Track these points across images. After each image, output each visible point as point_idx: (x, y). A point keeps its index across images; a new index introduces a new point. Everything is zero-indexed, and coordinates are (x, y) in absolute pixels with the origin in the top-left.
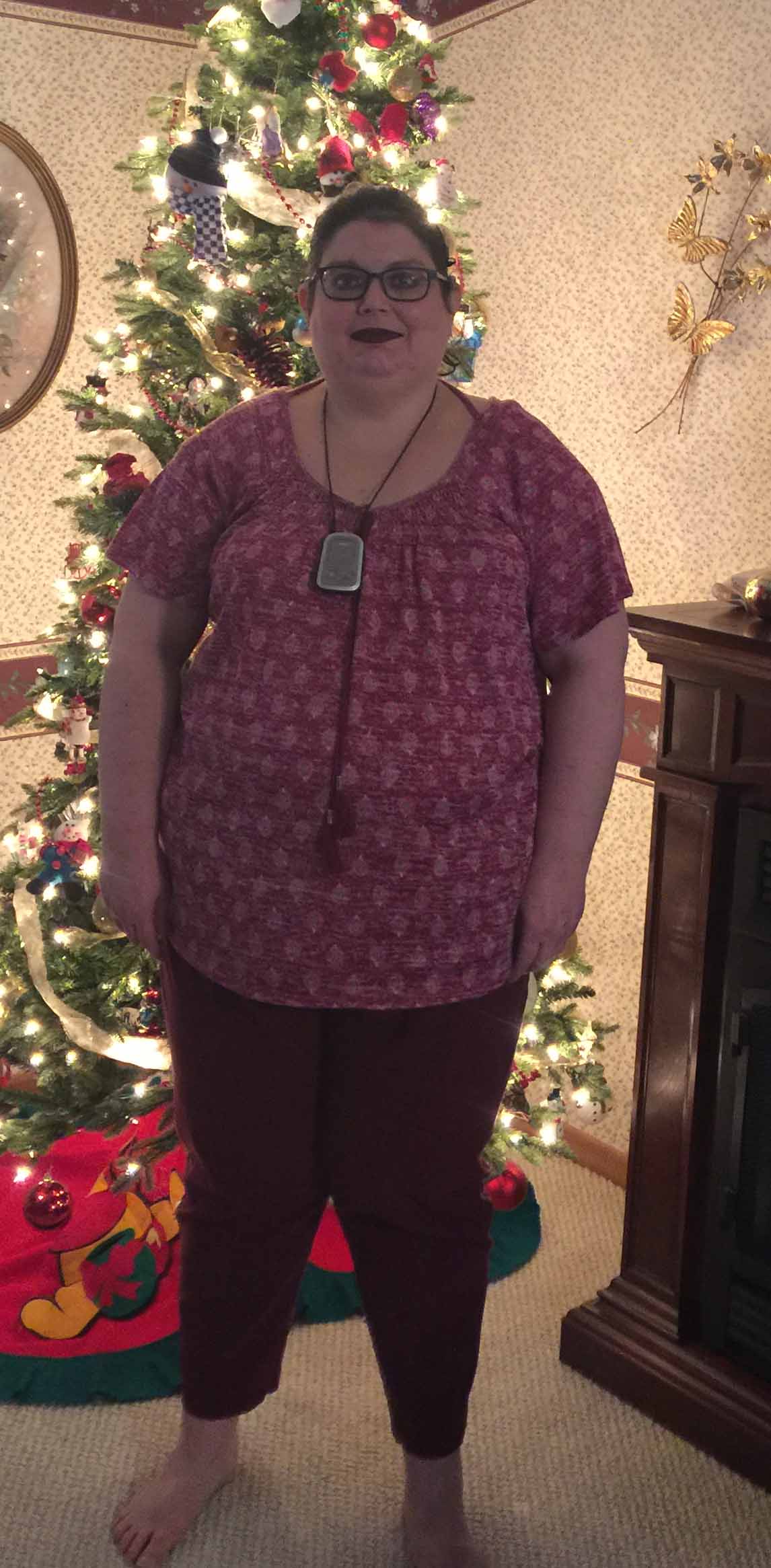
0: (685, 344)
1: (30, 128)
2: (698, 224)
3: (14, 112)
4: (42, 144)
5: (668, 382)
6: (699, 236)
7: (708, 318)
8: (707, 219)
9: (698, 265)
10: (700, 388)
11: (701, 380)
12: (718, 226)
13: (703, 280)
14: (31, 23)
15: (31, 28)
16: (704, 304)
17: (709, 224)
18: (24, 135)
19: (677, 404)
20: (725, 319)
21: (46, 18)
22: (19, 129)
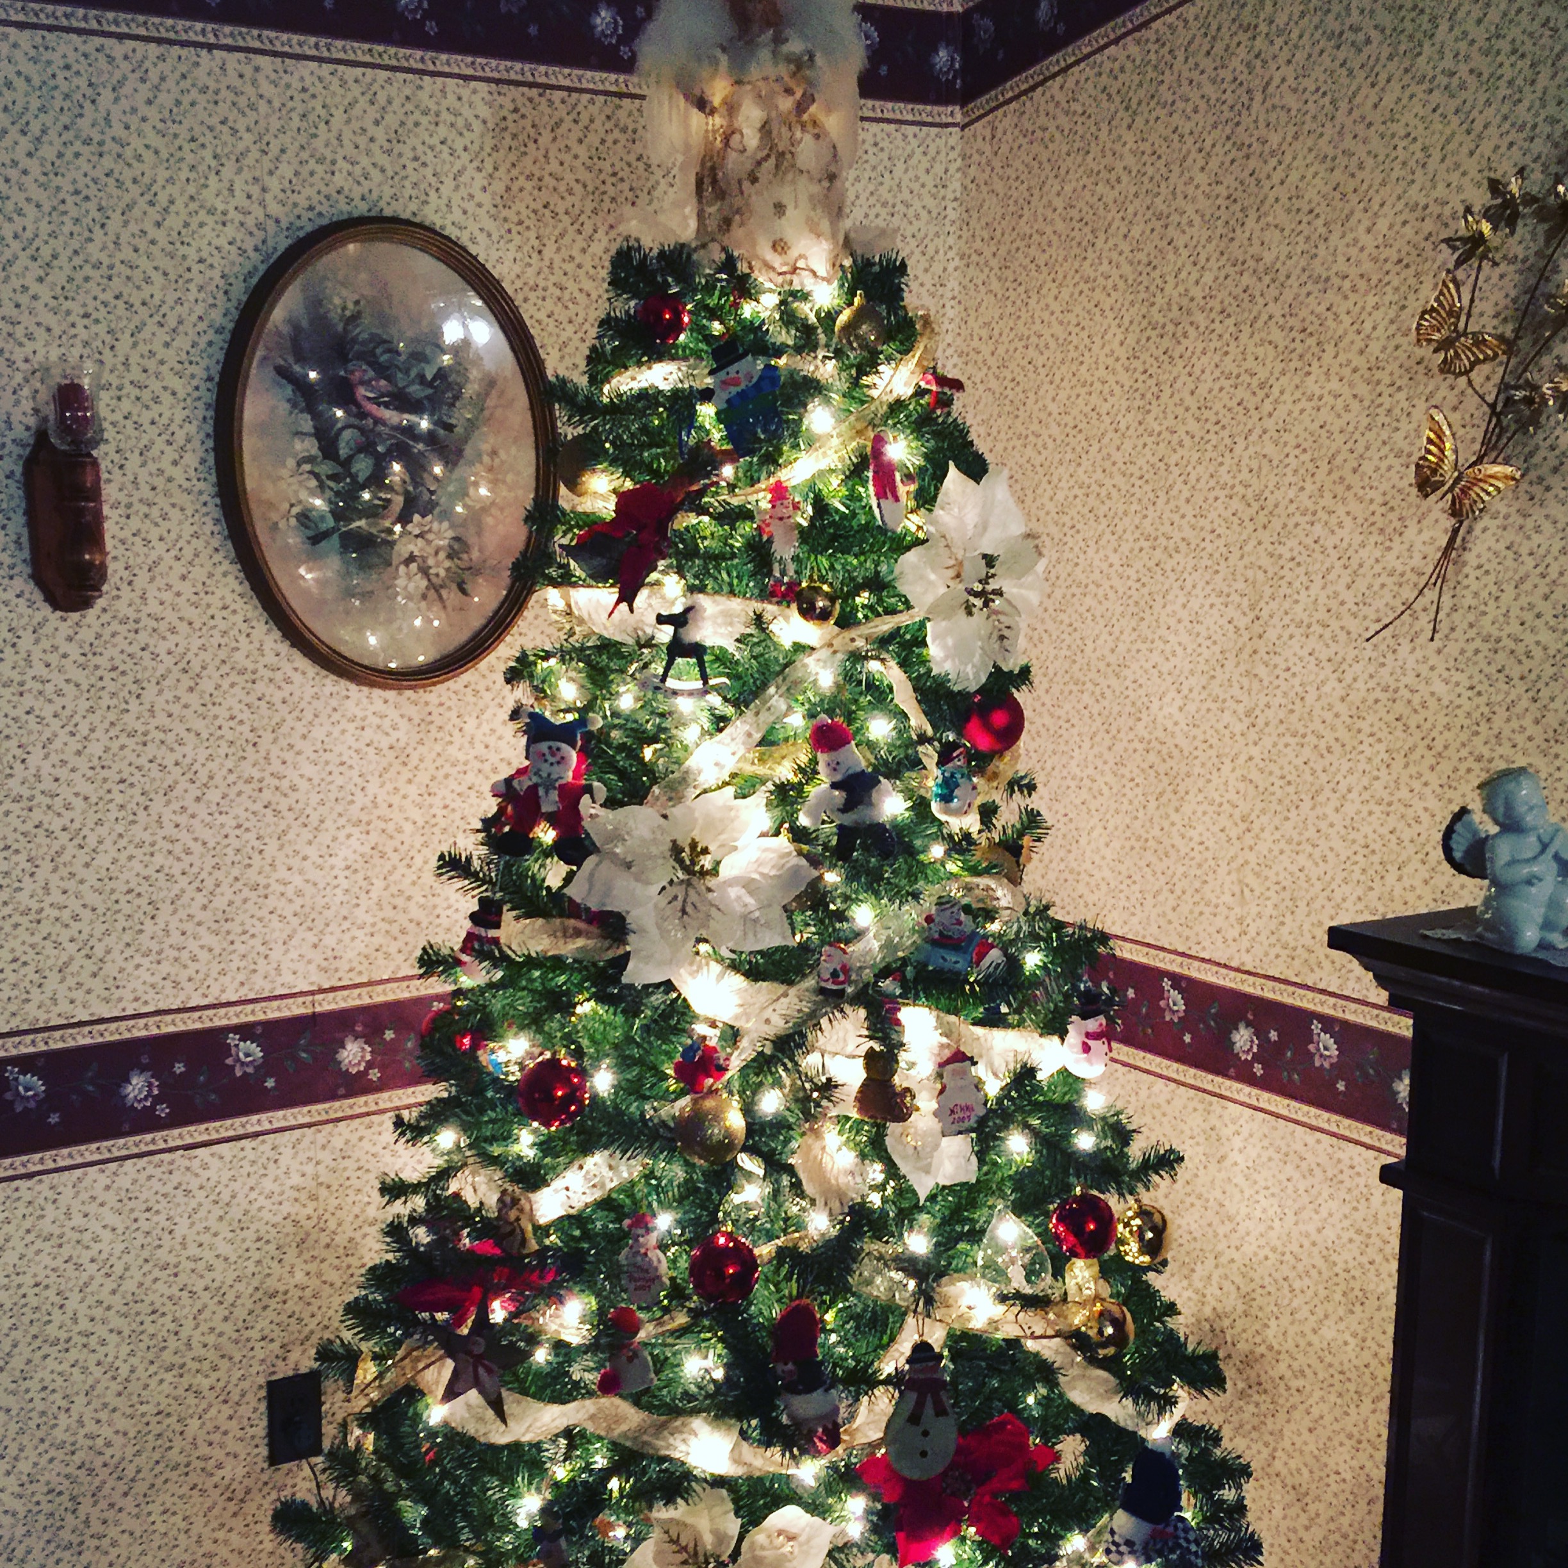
0: (1441, 504)
1: (481, 238)
2: (1463, 318)
3: (457, 215)
4: (500, 260)
5: (1417, 561)
6: (1465, 334)
7: (1480, 460)
8: (1479, 306)
9: (1463, 380)
10: (1466, 570)
11: (1470, 557)
12: (1496, 316)
13: (1472, 401)
14: (473, 84)
15: (474, 92)
16: (1473, 440)
17: (1482, 315)
18: (473, 250)
19: (1431, 595)
20: (1506, 462)
21: (496, 75)
22: (465, 241)
